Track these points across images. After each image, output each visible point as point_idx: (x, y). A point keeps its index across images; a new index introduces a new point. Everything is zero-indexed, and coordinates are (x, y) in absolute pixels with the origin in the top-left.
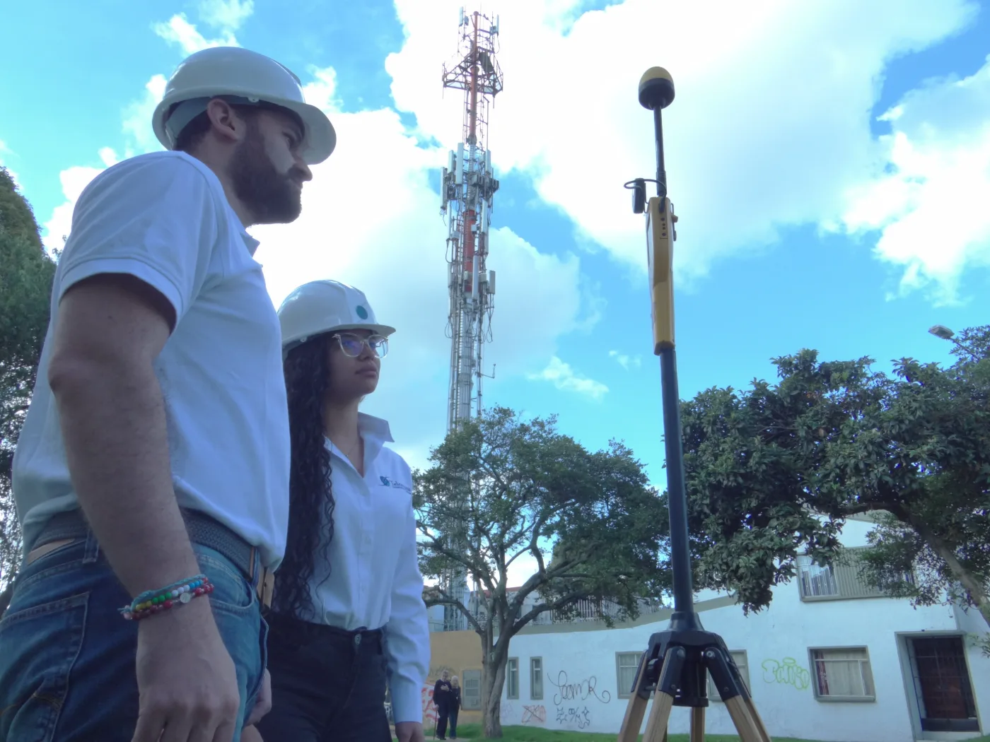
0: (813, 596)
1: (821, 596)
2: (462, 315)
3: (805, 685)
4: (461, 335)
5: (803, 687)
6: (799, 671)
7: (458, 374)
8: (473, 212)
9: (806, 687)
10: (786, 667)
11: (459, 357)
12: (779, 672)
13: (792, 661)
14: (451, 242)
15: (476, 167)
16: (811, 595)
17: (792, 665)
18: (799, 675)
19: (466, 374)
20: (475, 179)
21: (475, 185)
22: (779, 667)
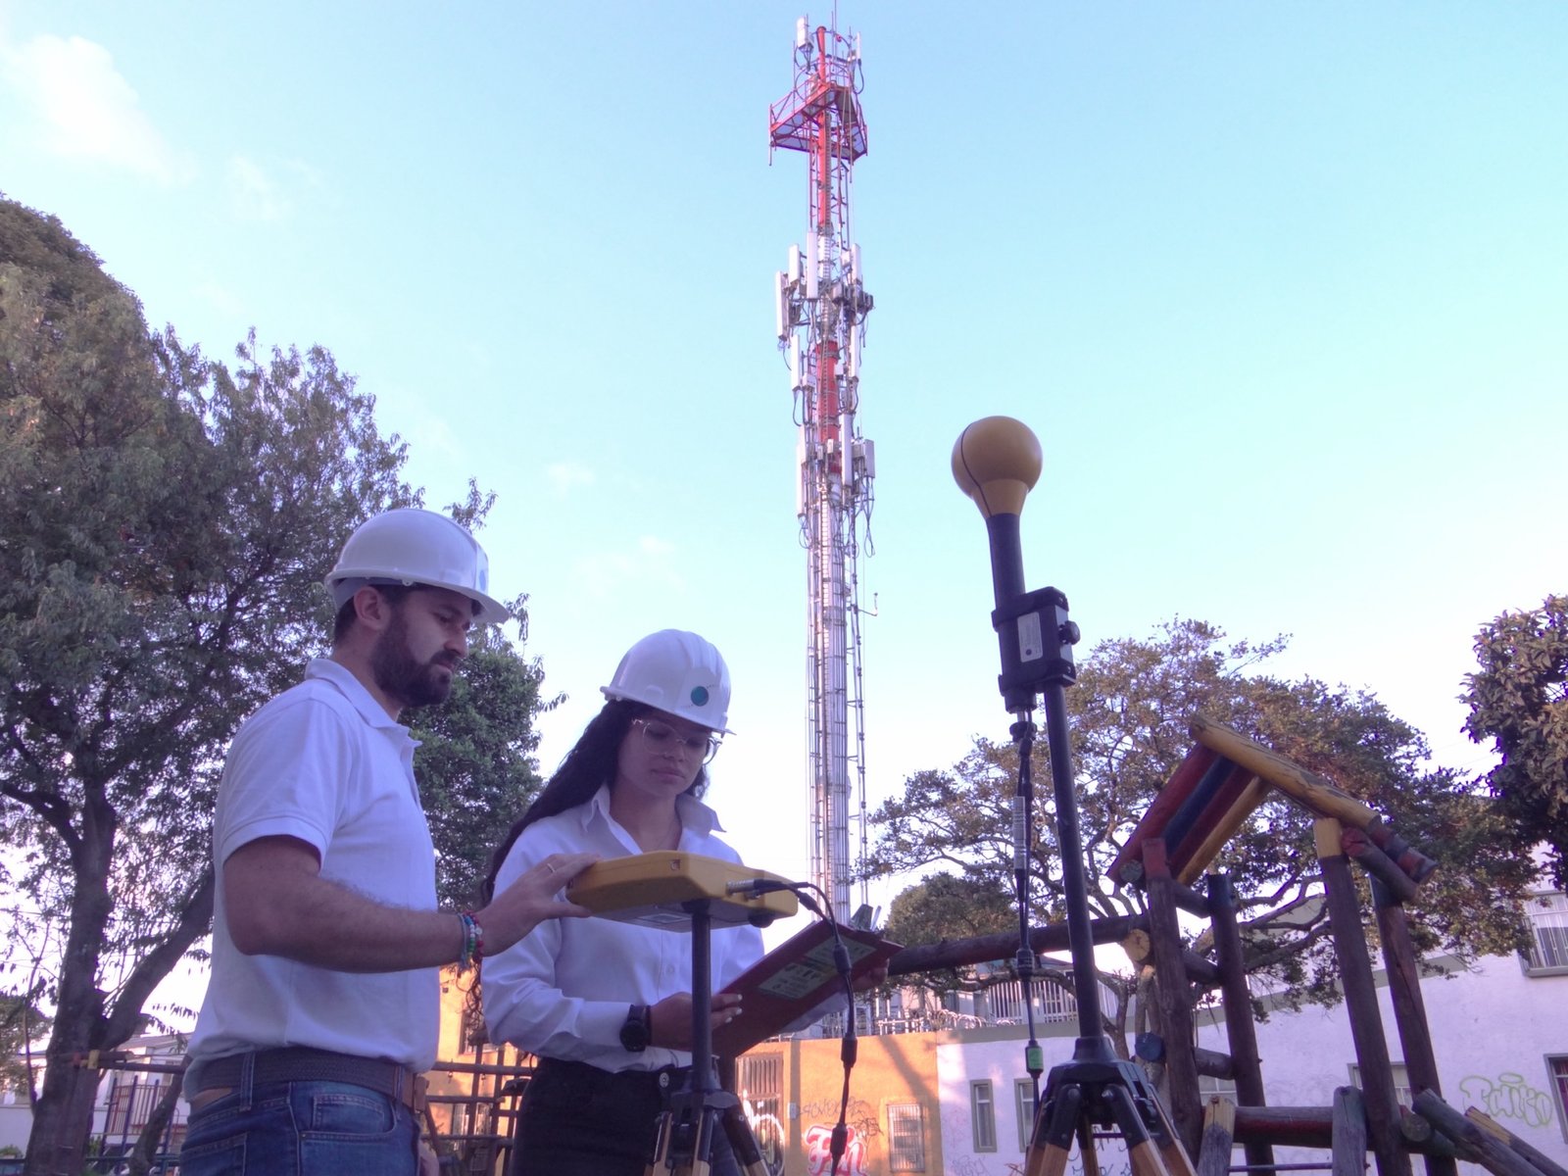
0: (1545, 967)
1: (1561, 967)
2: (824, 511)
3: (1544, 1121)
4: (825, 544)
5: (1541, 1123)
6: (1532, 1095)
7: (823, 608)
8: (833, 345)
9: (1547, 1124)
10: (1506, 1090)
11: (823, 580)
12: (1493, 1097)
13: (1517, 1079)
14: (800, 394)
15: (835, 274)
16: (1540, 965)
17: (1517, 1086)
18: (1532, 1102)
19: (836, 608)
20: (837, 292)
21: (837, 301)
22: (1493, 1090)
